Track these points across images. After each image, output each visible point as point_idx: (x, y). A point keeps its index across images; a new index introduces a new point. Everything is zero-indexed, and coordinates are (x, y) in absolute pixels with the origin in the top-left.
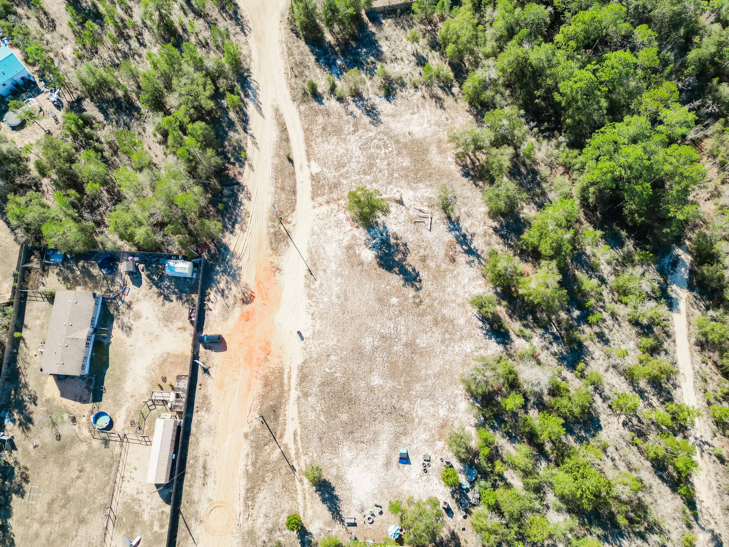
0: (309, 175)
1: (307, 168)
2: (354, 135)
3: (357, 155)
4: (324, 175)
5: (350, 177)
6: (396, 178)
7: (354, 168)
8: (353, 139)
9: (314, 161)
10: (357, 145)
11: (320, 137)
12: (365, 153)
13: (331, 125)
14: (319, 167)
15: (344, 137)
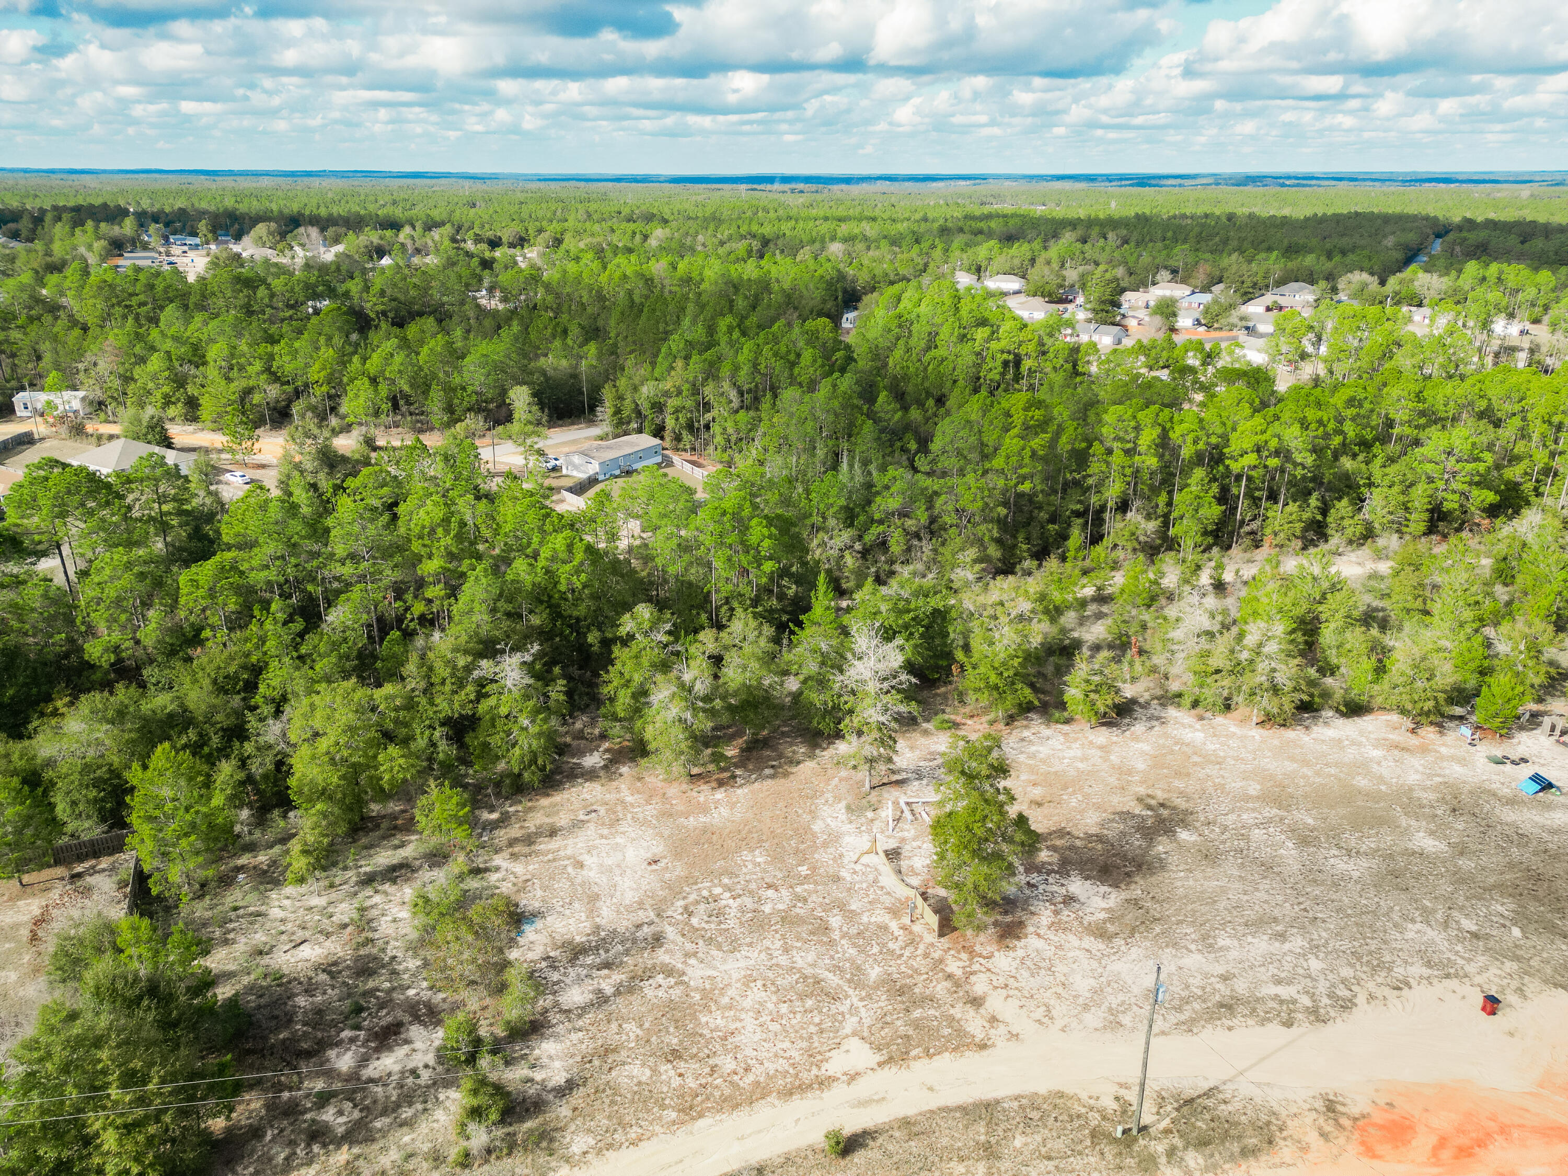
0: (889, 1073)
1: (861, 1082)
2: (684, 973)
3: (763, 955)
4: (870, 1027)
5: (852, 961)
6: (814, 869)
7: (811, 957)
8: (700, 973)
9: (825, 1066)
10: (725, 961)
11: (711, 1062)
12: (748, 940)
13: (654, 1039)
14: (844, 1047)
15: (698, 997)
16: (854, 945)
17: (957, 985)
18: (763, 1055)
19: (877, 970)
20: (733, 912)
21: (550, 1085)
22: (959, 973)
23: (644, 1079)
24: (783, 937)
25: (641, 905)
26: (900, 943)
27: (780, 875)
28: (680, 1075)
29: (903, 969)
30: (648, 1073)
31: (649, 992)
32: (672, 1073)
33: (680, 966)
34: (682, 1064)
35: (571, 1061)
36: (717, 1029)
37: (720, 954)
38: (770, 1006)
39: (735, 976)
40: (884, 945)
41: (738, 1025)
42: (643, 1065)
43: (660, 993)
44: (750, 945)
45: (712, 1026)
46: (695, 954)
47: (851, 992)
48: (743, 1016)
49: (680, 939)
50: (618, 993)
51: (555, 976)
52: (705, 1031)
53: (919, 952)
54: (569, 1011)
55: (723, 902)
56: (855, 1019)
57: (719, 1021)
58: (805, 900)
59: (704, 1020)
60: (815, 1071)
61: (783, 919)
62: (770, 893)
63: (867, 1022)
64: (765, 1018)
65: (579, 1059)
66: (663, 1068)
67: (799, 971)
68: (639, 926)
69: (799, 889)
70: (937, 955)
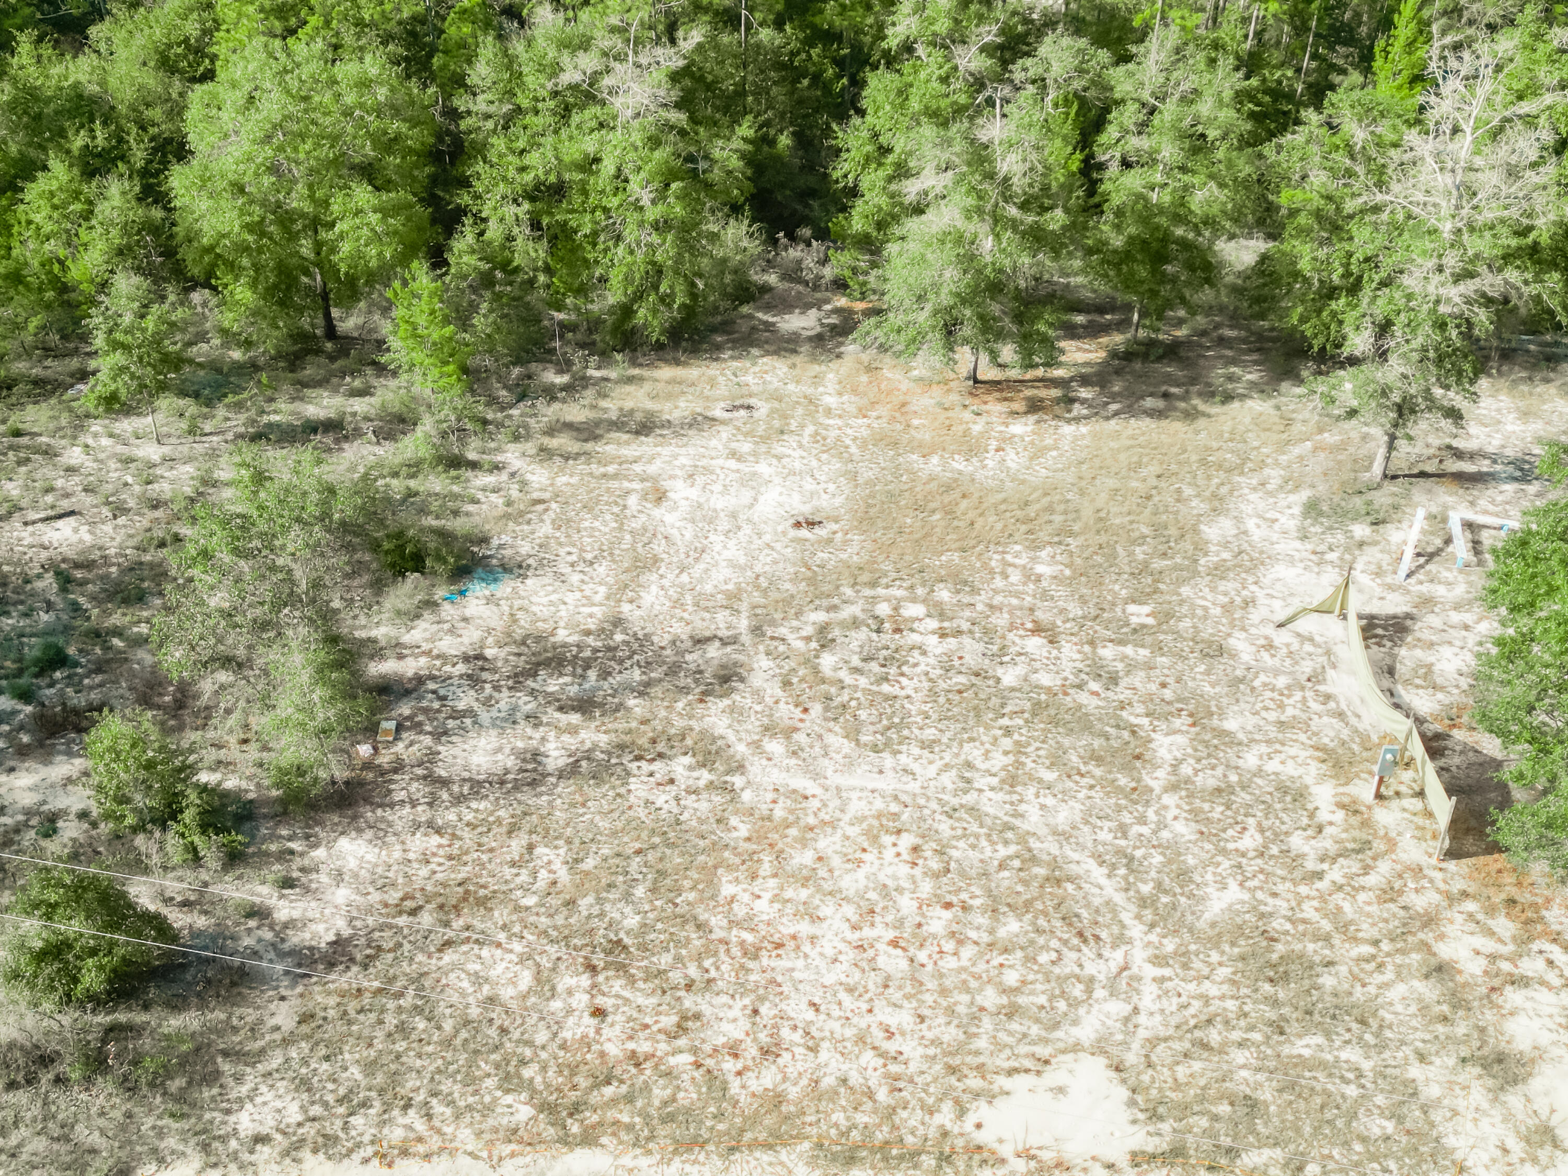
2: (740, 768)
3: (948, 779)
4: (1153, 1042)
5: (1172, 851)
6: (1165, 616)
7: (1065, 815)
8: (776, 776)
9: (980, 1111)
10: (850, 764)
11: (689, 1002)
12: (930, 733)
13: (586, 903)
14: (1052, 1077)
15: (744, 830)
16: (1195, 815)
17: (1458, 1001)
18: (826, 1026)
19: (1234, 893)
20: (925, 664)
21: (295, 939)
22: (1473, 968)
23: (507, 993)
24: (1019, 749)
25: (732, 600)
26: (1326, 843)
27: (1075, 610)
28: (599, 1013)
29: (1309, 911)
30: (526, 979)
31: (638, 788)
32: (581, 1000)
33: (741, 749)
34: (618, 985)
35: (375, 897)
36: (748, 923)
37: (847, 746)
38: (907, 904)
39: (856, 806)
40: (1279, 837)
41: (804, 928)
42: (523, 959)
43: (662, 799)
44: (928, 745)
45: (740, 911)
46: (789, 732)
47: (1136, 930)
48: (826, 910)
49: (774, 690)
50: (571, 771)
51: (466, 700)
52: (717, 921)
53: (1372, 880)
54: (445, 783)
55: (915, 638)
56: (1118, 1008)
57: (762, 905)
58: (1114, 680)
59: (727, 890)
60: (945, 1117)
61: (1038, 708)
62: (1035, 644)
63: (1148, 1025)
64: (881, 932)
65: (394, 896)
66: (566, 981)
67: (1022, 840)
68: (699, 641)
69: (1107, 652)
70: (1421, 902)
